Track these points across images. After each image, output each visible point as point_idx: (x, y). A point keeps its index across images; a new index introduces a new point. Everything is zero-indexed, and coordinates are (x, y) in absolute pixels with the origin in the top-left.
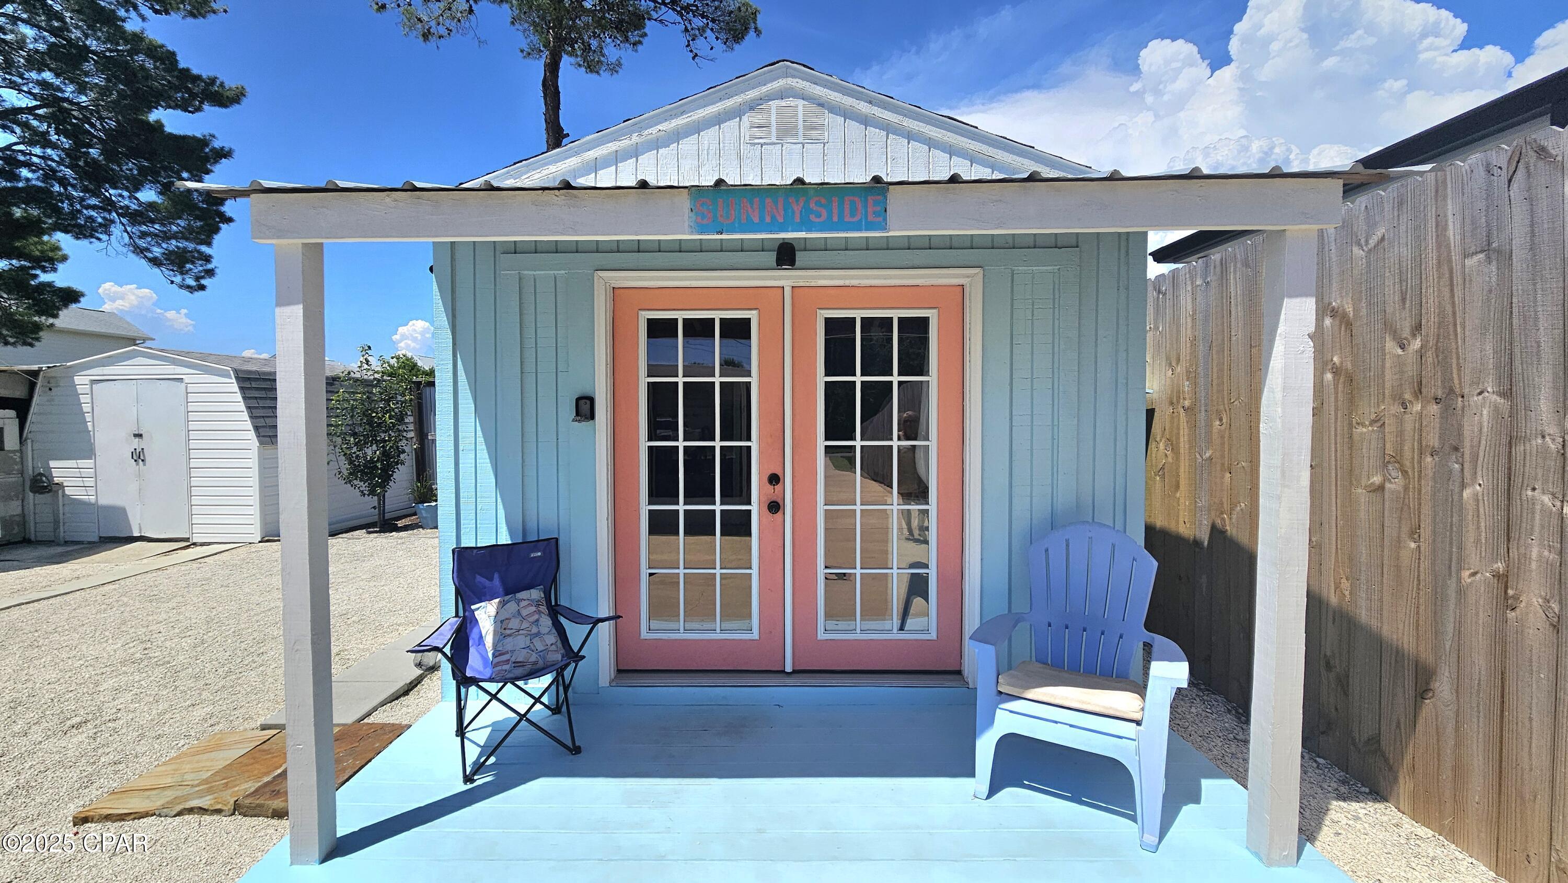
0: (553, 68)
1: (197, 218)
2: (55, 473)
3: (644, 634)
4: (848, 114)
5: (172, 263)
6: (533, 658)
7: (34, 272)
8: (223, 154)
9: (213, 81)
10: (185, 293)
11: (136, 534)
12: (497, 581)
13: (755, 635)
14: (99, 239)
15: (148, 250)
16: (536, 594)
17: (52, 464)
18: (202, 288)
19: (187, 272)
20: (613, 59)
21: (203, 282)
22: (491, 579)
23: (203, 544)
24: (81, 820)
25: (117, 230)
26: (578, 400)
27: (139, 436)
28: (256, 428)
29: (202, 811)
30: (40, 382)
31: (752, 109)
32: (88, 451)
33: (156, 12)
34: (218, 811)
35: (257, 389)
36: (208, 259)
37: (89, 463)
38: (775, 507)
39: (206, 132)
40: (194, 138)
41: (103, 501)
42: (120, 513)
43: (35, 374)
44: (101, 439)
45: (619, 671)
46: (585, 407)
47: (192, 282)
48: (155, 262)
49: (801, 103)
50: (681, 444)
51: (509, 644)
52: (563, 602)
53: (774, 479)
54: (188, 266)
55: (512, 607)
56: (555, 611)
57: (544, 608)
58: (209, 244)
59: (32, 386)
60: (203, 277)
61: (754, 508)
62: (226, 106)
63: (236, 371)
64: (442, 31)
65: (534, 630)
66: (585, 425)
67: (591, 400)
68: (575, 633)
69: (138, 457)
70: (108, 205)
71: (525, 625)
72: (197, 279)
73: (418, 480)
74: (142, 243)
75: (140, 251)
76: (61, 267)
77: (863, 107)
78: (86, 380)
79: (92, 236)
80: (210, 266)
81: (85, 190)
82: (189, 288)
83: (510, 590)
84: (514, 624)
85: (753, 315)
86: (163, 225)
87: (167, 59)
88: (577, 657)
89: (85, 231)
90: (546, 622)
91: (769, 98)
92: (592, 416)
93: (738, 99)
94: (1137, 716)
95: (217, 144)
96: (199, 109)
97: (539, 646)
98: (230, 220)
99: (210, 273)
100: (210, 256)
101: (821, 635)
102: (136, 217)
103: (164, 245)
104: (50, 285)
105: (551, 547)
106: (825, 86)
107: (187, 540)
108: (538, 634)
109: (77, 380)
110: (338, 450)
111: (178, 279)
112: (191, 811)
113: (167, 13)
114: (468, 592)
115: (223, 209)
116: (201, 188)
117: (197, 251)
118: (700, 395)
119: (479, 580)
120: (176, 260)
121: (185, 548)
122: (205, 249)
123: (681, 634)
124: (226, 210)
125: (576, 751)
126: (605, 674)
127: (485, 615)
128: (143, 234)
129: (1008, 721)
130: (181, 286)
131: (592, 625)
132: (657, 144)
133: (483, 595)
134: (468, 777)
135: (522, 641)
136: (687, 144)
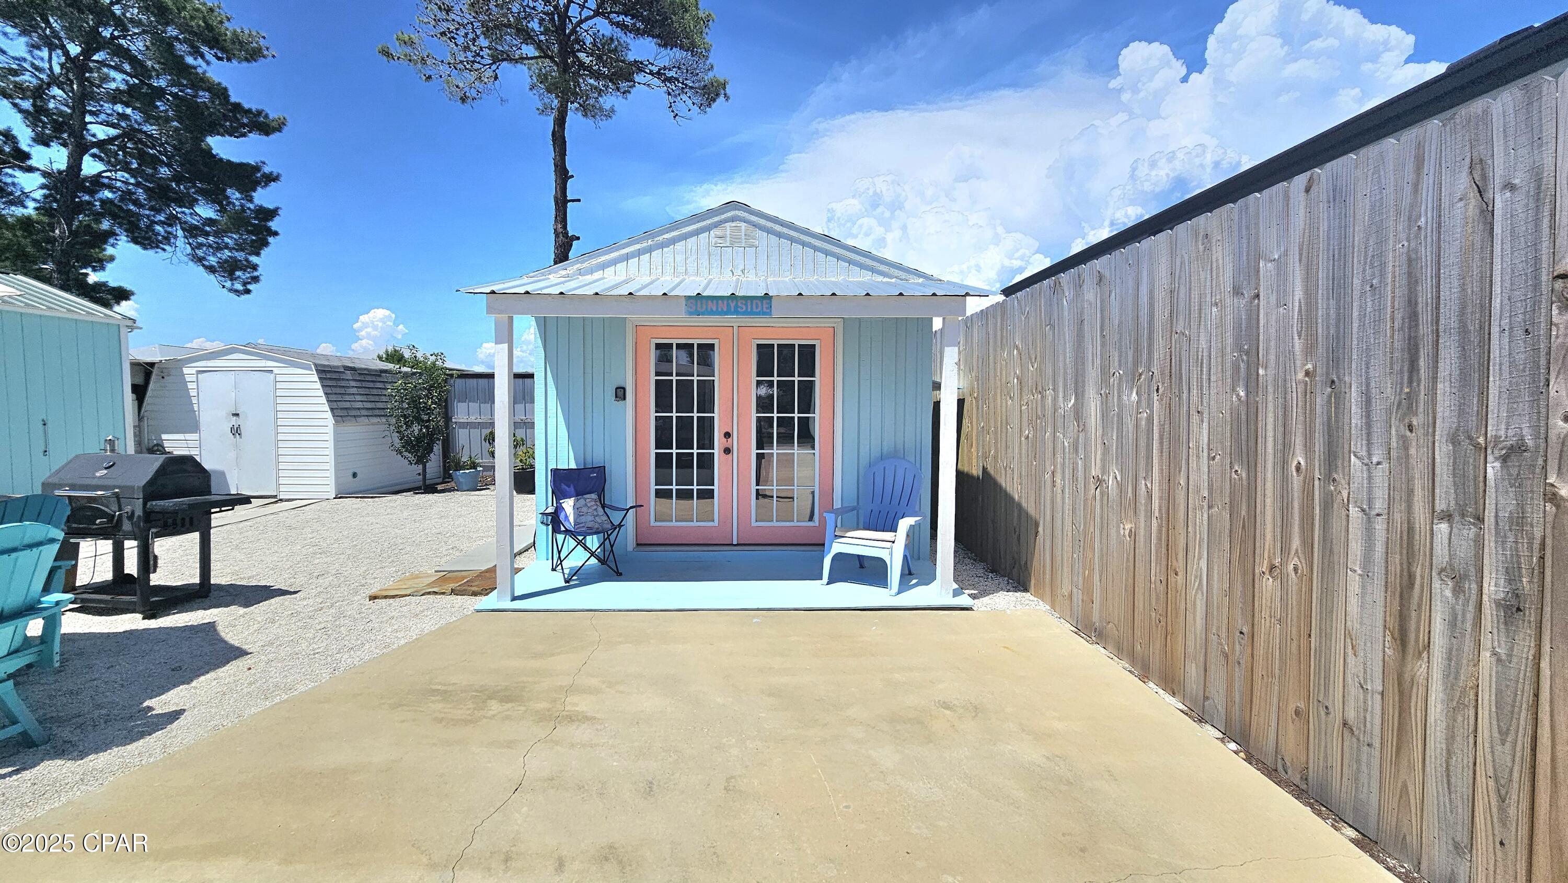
0: (561, 121)
1: (249, 232)
2: (166, 444)
3: (653, 523)
4: (769, 231)
5: (225, 271)
6: (597, 526)
7: (86, 270)
8: (271, 178)
9: (259, 113)
10: (232, 295)
11: (234, 492)
12: (572, 489)
13: (716, 523)
14: (164, 250)
15: (204, 258)
16: (594, 496)
17: (164, 437)
18: (248, 292)
19: (236, 279)
20: (607, 106)
21: (249, 287)
22: (569, 487)
23: (288, 501)
24: (373, 598)
25: (180, 242)
26: (617, 389)
27: (236, 414)
28: (332, 410)
29: (435, 593)
30: (155, 371)
31: (716, 227)
32: (195, 429)
33: (220, 59)
34: (443, 593)
35: (330, 379)
36: (255, 267)
37: (195, 436)
38: (727, 451)
39: (258, 160)
40: (248, 165)
43: (150, 365)
44: (205, 417)
45: (638, 545)
46: (620, 393)
47: (239, 287)
48: (211, 269)
49: (743, 225)
50: (674, 415)
51: (583, 519)
52: (608, 502)
53: (727, 435)
54: (238, 273)
55: (582, 502)
56: (604, 506)
57: (598, 504)
58: (258, 254)
59: (150, 374)
60: (249, 283)
61: (716, 452)
62: (267, 134)
63: (316, 365)
64: (474, 93)
65: (595, 513)
66: (622, 402)
67: (624, 389)
69: (236, 431)
70: (173, 220)
71: (590, 510)
72: (245, 284)
74: (200, 253)
75: (200, 260)
76: (109, 266)
77: (778, 228)
78: (194, 371)
79: (158, 247)
80: (256, 274)
81: (152, 208)
82: (237, 292)
83: (579, 494)
84: (584, 510)
85: (716, 342)
86: (216, 236)
87: (220, 93)
88: (618, 526)
90: (600, 510)
92: (624, 399)
93: (708, 222)
94: (892, 539)
95: (267, 169)
96: (244, 135)
98: (276, 234)
99: (256, 279)
100: (257, 265)
101: (754, 524)
102: (191, 231)
103: (219, 255)
104: (105, 283)
105: (601, 471)
106: (757, 216)
107: (275, 497)
108: (597, 516)
109: (186, 371)
110: (392, 428)
111: (228, 284)
112: (429, 593)
113: (229, 60)
114: (559, 493)
115: (270, 224)
116: (252, 206)
117: (247, 260)
118: (686, 387)
119: (564, 486)
120: (229, 269)
121: (276, 502)
122: (254, 259)
123: (674, 524)
124: (273, 225)
125: (621, 574)
126: (631, 544)
127: (568, 505)
128: (200, 245)
129: (837, 547)
130: (230, 290)
131: (628, 510)
132: (662, 246)
133: (567, 496)
134: (566, 582)
135: (590, 518)
136: (680, 246)
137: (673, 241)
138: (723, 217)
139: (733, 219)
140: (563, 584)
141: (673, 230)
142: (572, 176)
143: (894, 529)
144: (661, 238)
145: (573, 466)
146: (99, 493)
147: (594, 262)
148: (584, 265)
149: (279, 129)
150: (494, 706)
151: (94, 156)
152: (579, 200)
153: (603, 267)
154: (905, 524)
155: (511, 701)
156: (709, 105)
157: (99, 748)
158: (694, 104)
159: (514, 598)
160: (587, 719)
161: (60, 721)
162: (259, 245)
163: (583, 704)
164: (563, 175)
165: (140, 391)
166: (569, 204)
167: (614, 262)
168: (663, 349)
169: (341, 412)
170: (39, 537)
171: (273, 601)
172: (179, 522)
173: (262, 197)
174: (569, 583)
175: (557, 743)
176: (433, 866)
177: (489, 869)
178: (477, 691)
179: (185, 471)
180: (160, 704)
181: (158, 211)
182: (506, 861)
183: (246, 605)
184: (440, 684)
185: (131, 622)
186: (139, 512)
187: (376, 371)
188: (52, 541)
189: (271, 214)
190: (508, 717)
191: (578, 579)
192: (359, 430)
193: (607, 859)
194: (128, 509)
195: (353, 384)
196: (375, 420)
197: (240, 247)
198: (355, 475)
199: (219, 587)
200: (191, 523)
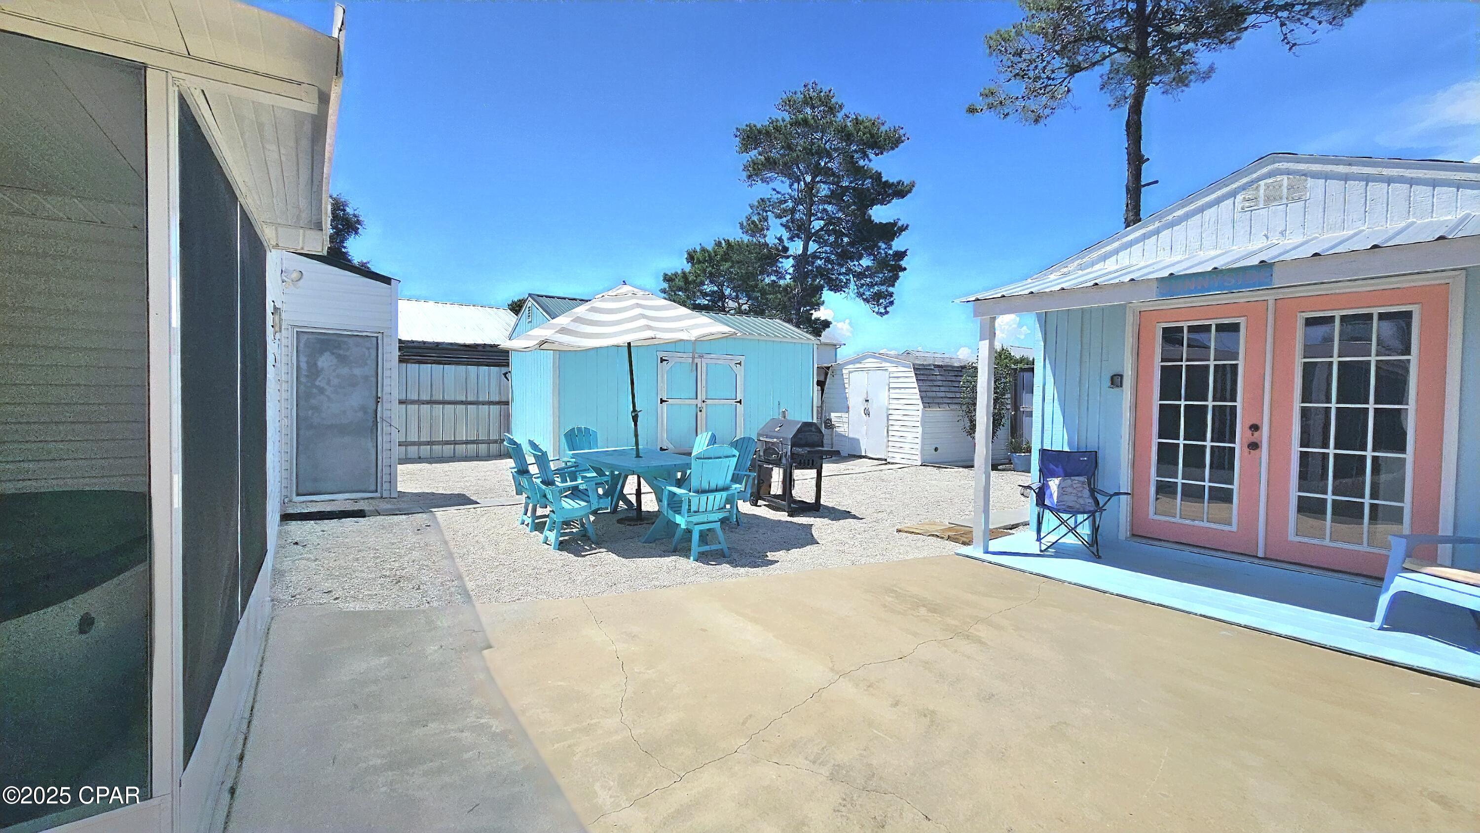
0: (1136, 108)
1: (889, 271)
2: (833, 419)
3: (1152, 516)
4: (1327, 176)
5: (874, 301)
6: (1078, 506)
7: (811, 312)
8: (904, 228)
9: (899, 183)
10: (879, 317)
11: (863, 454)
12: (1061, 469)
13: (1234, 528)
14: (844, 291)
15: (864, 294)
16: (1082, 479)
17: (832, 414)
18: (887, 313)
19: (881, 305)
20: (1204, 66)
21: (888, 309)
22: (1057, 467)
23: (893, 463)
24: (899, 531)
25: (852, 286)
26: (1112, 376)
27: (867, 401)
28: (922, 398)
29: (937, 536)
30: (830, 372)
31: (1244, 189)
32: (847, 410)
33: (877, 155)
34: (942, 538)
35: (923, 375)
36: (891, 295)
37: (845, 415)
38: (1254, 446)
39: (896, 219)
40: (890, 223)
41: (851, 436)
42: (855, 442)
43: (828, 368)
44: (851, 403)
45: (1133, 535)
46: (1117, 380)
47: (883, 311)
48: (866, 300)
49: (1287, 177)
50: (1183, 403)
51: (1066, 498)
52: (1100, 487)
53: (1255, 428)
54: (882, 301)
55: (1069, 482)
56: (1093, 491)
57: (1086, 486)
58: (893, 286)
59: (826, 374)
60: (888, 307)
61: (1237, 446)
62: (903, 197)
63: (914, 365)
64: (1048, 111)
65: (1080, 494)
66: (1116, 390)
67: (1121, 376)
68: (1102, 500)
69: (867, 412)
70: (849, 271)
71: (1075, 491)
72: (885, 308)
73: (1013, 436)
74: (861, 290)
75: (860, 295)
76: (822, 308)
77: (1342, 169)
78: (847, 371)
79: (841, 290)
80: (892, 299)
81: (839, 264)
82: (881, 314)
83: (1067, 474)
84: (1069, 490)
85: (1242, 321)
86: (871, 278)
87: (877, 178)
88: (1101, 510)
89: (837, 287)
90: (1086, 493)
91: (1260, 179)
92: (1122, 386)
93: (1234, 186)
95: (900, 224)
96: (889, 202)
97: (1081, 501)
98: (905, 269)
99: (892, 303)
100: (892, 293)
101: (1292, 537)
102: (859, 276)
103: (872, 290)
104: (819, 319)
105: (1094, 456)
106: (1308, 163)
107: (886, 460)
108: (1082, 497)
109: (844, 371)
110: (964, 413)
111: (876, 310)
112: (933, 535)
113: (882, 153)
114: (1046, 473)
115: (901, 263)
116: (891, 252)
117: (887, 291)
118: (1198, 375)
119: (1052, 466)
120: (876, 298)
121: (886, 464)
122: (891, 289)
123: (1177, 520)
124: (903, 263)
125: (1100, 557)
126: (1124, 532)
127: (1054, 484)
128: (863, 285)
129: (1401, 583)
130: (877, 313)
131: (1111, 496)
133: (1054, 475)
134: (1041, 551)
135: (1073, 498)
136: (1195, 221)
137: (1186, 217)
139: (1270, 175)
140: (1039, 553)
141: (1188, 206)
142: (1149, 159)
144: (1170, 217)
145: (1066, 449)
146: (775, 440)
147: (1095, 255)
148: (1084, 260)
149: (910, 191)
150: (923, 611)
151: (814, 241)
152: (1156, 182)
153: (1105, 258)
155: (935, 612)
156: (1349, 13)
157: (743, 566)
158: (1320, 23)
159: (987, 552)
160: (980, 641)
161: (737, 551)
162: (892, 281)
163: (983, 632)
164: (1136, 160)
165: (821, 384)
166: (1143, 189)
167: (1116, 252)
168: (1171, 334)
169: (928, 401)
170: (729, 454)
171: (847, 520)
172: (806, 462)
173: (898, 244)
174: (1042, 554)
175: (946, 646)
176: (832, 670)
177: (857, 685)
178: (918, 599)
179: (811, 431)
180: (771, 556)
181: (842, 266)
182: (869, 686)
183: (833, 520)
184: (900, 588)
185: (783, 516)
186: (789, 453)
187: (958, 367)
188: (734, 456)
189: (901, 255)
190: (927, 621)
191: (1059, 551)
192: (937, 413)
194: (785, 451)
195: (939, 378)
196: (953, 407)
197: (882, 283)
198: (936, 449)
199: (826, 507)
200: (813, 464)
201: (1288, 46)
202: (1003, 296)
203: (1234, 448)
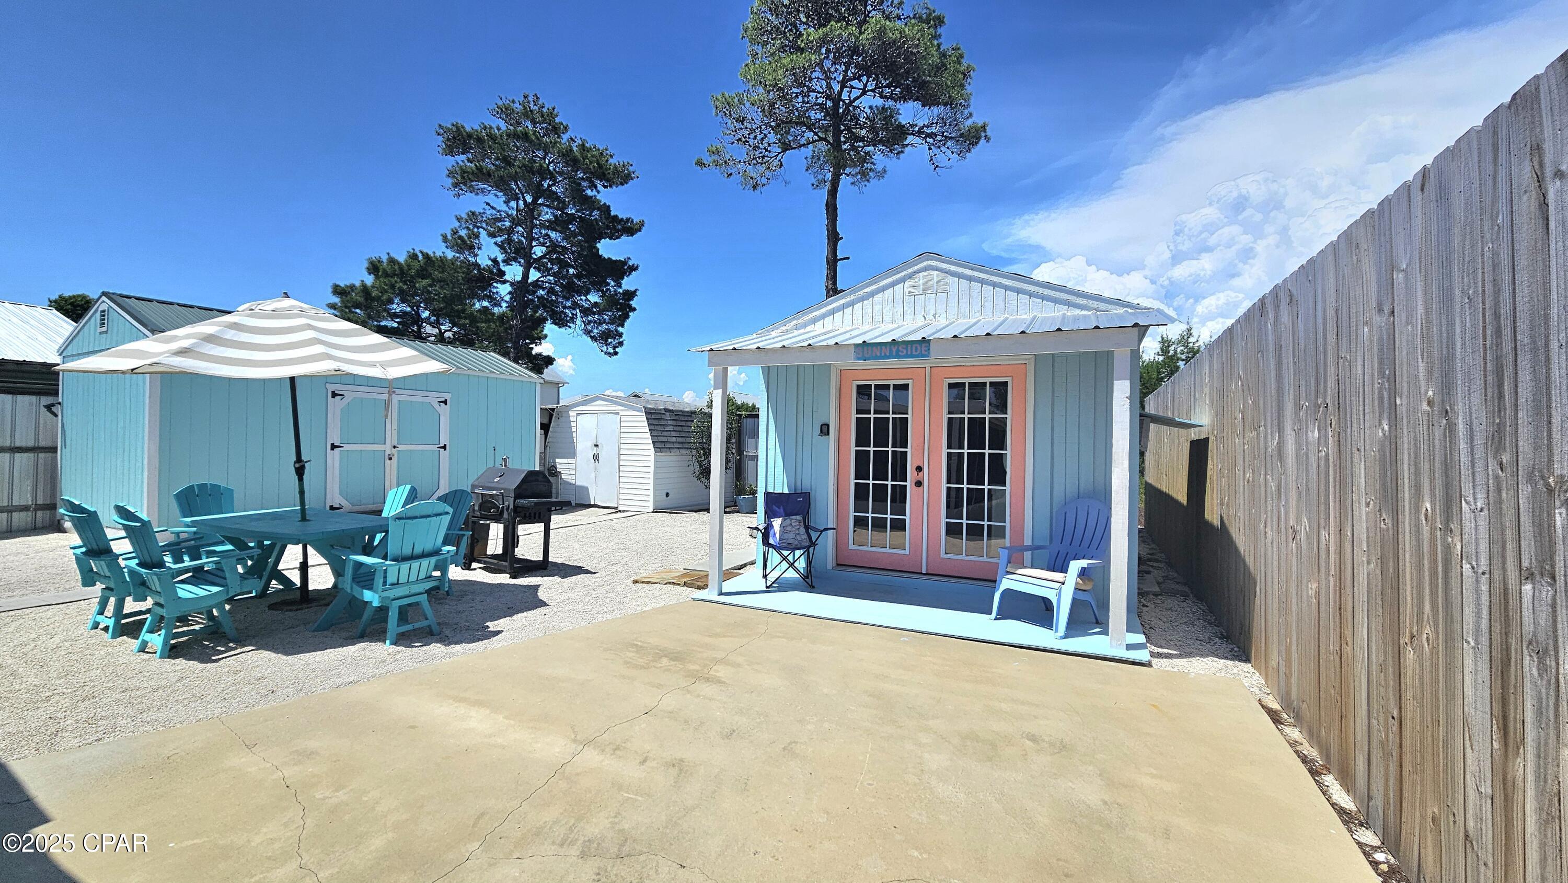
0: (833, 192)
1: (618, 310)
2: (558, 466)
3: (851, 546)
4: (960, 276)
5: (602, 339)
6: (796, 542)
7: (531, 346)
8: (634, 268)
9: (628, 220)
10: (607, 357)
11: (592, 503)
12: (782, 510)
13: (907, 552)
14: (570, 327)
15: (591, 331)
16: (799, 517)
17: (557, 460)
18: (616, 353)
19: (609, 344)
20: (879, 168)
21: (617, 350)
22: (779, 508)
23: (624, 511)
24: (635, 582)
25: (579, 321)
26: (822, 426)
27: (597, 446)
28: (654, 443)
29: (674, 583)
30: (554, 415)
31: (910, 278)
32: (573, 455)
33: (605, 187)
34: (679, 584)
35: (654, 419)
36: (621, 335)
37: (572, 461)
38: (919, 484)
39: (626, 257)
40: (620, 260)
41: (578, 483)
42: (585, 490)
43: (553, 409)
44: (580, 447)
45: (838, 565)
46: (825, 429)
47: (611, 350)
48: (595, 339)
49: (935, 273)
50: (872, 449)
51: (786, 536)
52: (812, 524)
53: (919, 469)
54: (610, 340)
55: (788, 521)
56: (807, 528)
57: (802, 524)
58: (623, 326)
59: (551, 416)
60: (617, 347)
61: (908, 484)
62: (632, 235)
63: (645, 408)
64: (764, 180)
65: (797, 532)
66: (824, 438)
67: (828, 426)
68: (814, 535)
69: (596, 458)
70: (575, 305)
71: (793, 529)
72: (614, 348)
73: (737, 480)
74: (589, 327)
75: (587, 332)
76: (544, 342)
77: (968, 272)
78: (574, 414)
79: (566, 325)
80: (621, 340)
81: (564, 297)
82: (610, 354)
83: (787, 514)
84: (789, 528)
85: (909, 382)
86: (599, 315)
88: (813, 544)
89: (561, 322)
90: (803, 530)
91: (919, 271)
92: (828, 434)
93: (903, 274)
94: (1062, 580)
95: (631, 263)
96: (618, 237)
97: (798, 538)
98: (635, 309)
99: (621, 344)
100: (622, 333)
101: (943, 555)
102: (586, 312)
103: (600, 328)
104: (540, 354)
105: (807, 496)
106: (948, 263)
107: (616, 508)
108: (799, 534)
109: (571, 413)
110: (694, 458)
111: (605, 348)
112: (670, 583)
113: (611, 186)
114: (770, 514)
115: (631, 302)
116: (621, 291)
117: (616, 330)
118: (881, 425)
119: (775, 508)
120: (604, 337)
121: (616, 512)
122: (620, 329)
123: (869, 548)
124: (633, 303)
125: (813, 587)
126: (831, 562)
127: (777, 523)
128: (590, 322)
129: (1006, 583)
130: (606, 353)
131: (822, 532)
132: (863, 299)
133: (776, 516)
134: (767, 587)
135: (791, 536)
136: (877, 298)
137: (872, 294)
138: (916, 268)
139: (926, 269)
140: (765, 589)
141: (872, 285)
142: (842, 238)
143: (1064, 569)
144: (861, 292)
145: (786, 491)
146: (494, 492)
147: (807, 318)
148: (800, 321)
149: (640, 230)
150: (665, 661)
151: (535, 268)
152: (848, 258)
153: (814, 321)
154: (1076, 566)
155: (678, 661)
156: (969, 150)
157: (457, 643)
158: (953, 153)
159: (721, 594)
160: (719, 681)
161: (447, 624)
162: (622, 321)
163: (721, 672)
164: (834, 238)
165: (545, 427)
166: (839, 263)
167: (823, 317)
168: (863, 391)
169: (660, 446)
170: (440, 510)
171: (579, 577)
172: (532, 515)
173: (628, 283)
174: (769, 589)
175: (689, 692)
176: (575, 741)
177: (603, 751)
178: (660, 650)
179: (537, 481)
180: (492, 626)
181: (567, 299)
182: (616, 749)
183: (563, 577)
184: (641, 641)
185: (503, 578)
186: (511, 506)
187: (688, 412)
188: (447, 513)
189: (630, 295)
190: (669, 670)
191: (781, 586)
192: (670, 459)
193: (674, 765)
194: (506, 504)
195: (670, 422)
196: (684, 452)
197: (612, 322)
198: (667, 495)
199: (555, 564)
200: (539, 517)
201: (933, 167)
202: (734, 349)
203: (906, 486)
